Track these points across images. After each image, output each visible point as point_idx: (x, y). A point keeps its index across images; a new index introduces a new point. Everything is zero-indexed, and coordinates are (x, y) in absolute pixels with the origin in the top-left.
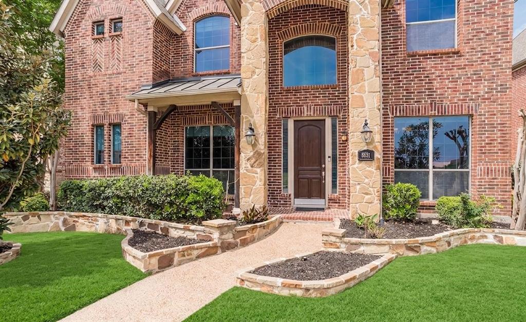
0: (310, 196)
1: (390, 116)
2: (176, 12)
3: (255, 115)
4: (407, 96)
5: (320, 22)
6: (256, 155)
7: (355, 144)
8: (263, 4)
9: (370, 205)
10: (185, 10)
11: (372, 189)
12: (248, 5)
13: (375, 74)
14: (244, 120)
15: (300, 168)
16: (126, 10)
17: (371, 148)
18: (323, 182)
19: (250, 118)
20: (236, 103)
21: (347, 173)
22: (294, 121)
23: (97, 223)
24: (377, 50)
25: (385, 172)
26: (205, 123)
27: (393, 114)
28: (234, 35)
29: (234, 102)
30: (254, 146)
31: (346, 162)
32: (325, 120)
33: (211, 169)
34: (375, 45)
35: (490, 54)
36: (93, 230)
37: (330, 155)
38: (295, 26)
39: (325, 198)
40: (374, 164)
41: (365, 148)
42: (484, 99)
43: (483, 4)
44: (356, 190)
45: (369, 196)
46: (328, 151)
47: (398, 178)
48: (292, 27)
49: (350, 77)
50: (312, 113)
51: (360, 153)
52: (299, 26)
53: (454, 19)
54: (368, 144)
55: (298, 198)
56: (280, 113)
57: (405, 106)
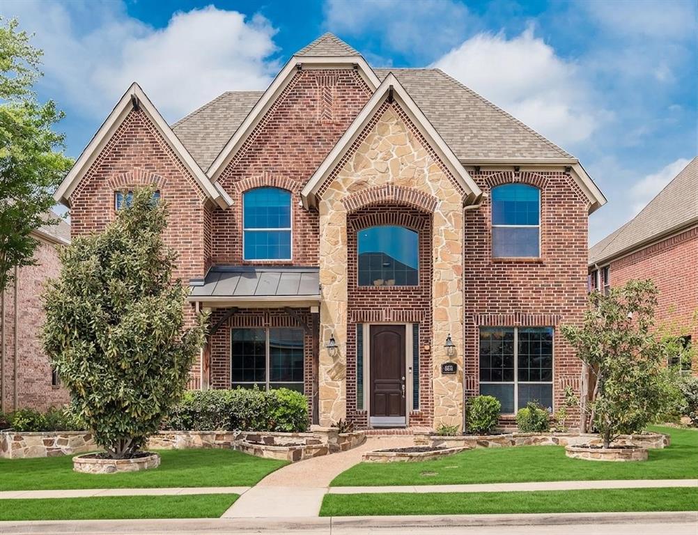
0: (387, 414)
1: (475, 325)
2: (219, 179)
3: (336, 325)
4: (491, 305)
5: (401, 212)
6: (337, 367)
7: (439, 356)
8: (345, 203)
9: (453, 417)
10: (231, 177)
11: (454, 402)
12: (327, 201)
13: (458, 287)
14: (324, 330)
15: (377, 380)
16: (164, 183)
17: (453, 361)
18: (403, 396)
19: (330, 328)
20: (314, 310)
21: (430, 386)
22: (370, 326)
23: (175, 441)
24: (460, 264)
25: (469, 385)
26: (261, 325)
27: (477, 324)
28: (298, 218)
29: (312, 308)
30: (335, 357)
31: (429, 374)
32: (405, 326)
33: (268, 381)
34: (459, 259)
35: (569, 266)
36: (170, 448)
37: (412, 366)
38: (371, 214)
39: (405, 415)
40: (457, 377)
41: (448, 361)
42: (564, 311)
43: (563, 216)
44: (439, 404)
45: (453, 409)
46: (409, 362)
47: (484, 390)
48: (369, 215)
49: (434, 288)
50: (391, 318)
51: (443, 366)
52: (377, 215)
53: (538, 226)
54: (451, 357)
55: (374, 416)
56: (354, 317)
57: (490, 315)
